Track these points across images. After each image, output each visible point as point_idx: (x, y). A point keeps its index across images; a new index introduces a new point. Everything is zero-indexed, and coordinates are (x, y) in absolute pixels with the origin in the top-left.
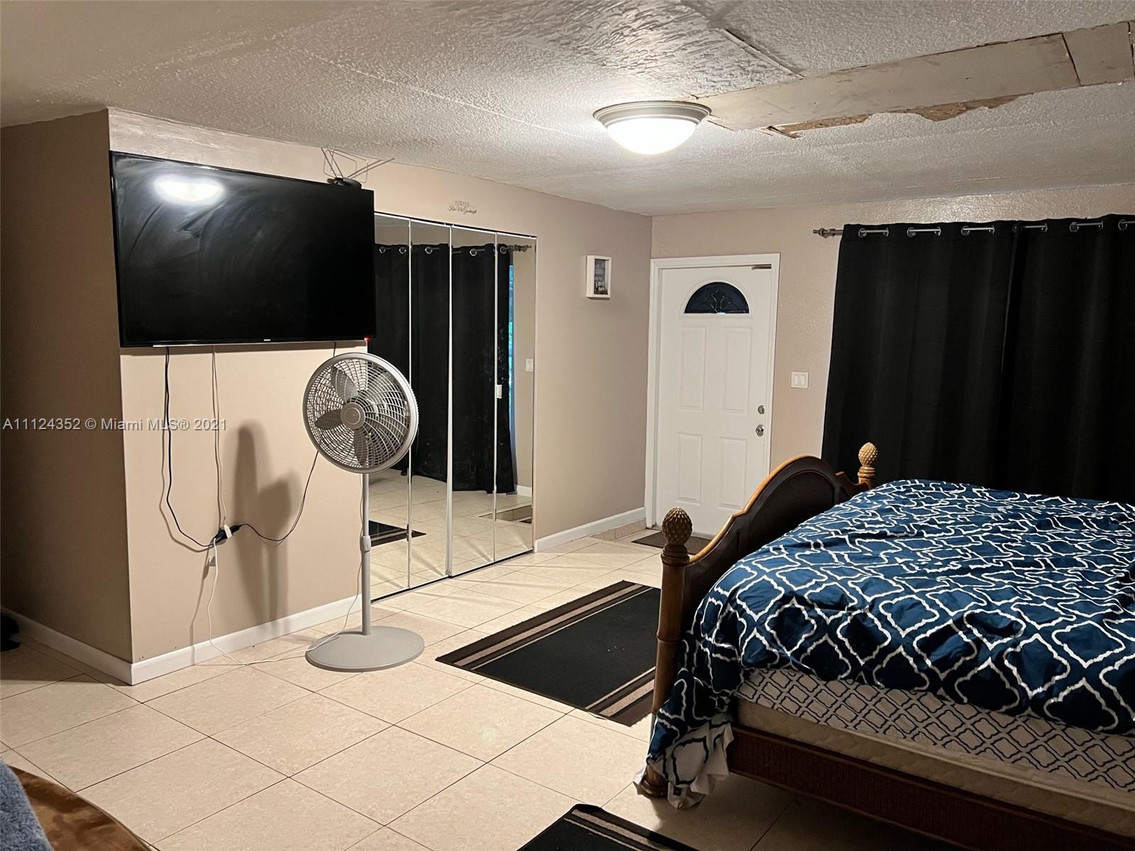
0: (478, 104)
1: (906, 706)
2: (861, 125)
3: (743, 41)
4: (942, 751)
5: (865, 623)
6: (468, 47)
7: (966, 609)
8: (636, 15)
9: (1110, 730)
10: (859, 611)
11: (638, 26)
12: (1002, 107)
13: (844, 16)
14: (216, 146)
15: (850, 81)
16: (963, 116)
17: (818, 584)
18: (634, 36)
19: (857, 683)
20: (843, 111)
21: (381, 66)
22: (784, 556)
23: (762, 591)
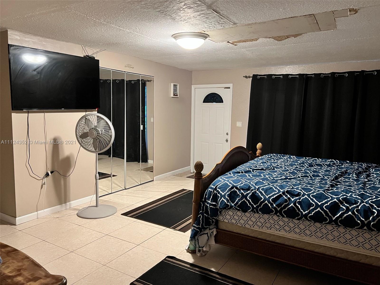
0: (134, 32)
1: (268, 219)
2: (256, 42)
3: (218, 13)
4: (279, 233)
5: (256, 194)
6: (131, 12)
7: (286, 189)
8: (184, 4)
9: (327, 223)
10: (254, 191)
11: (185, 8)
12: (298, 37)
13: (248, 7)
14: (45, 43)
15: (252, 27)
16: (287, 40)
17: (242, 183)
18: (184, 11)
19: (254, 213)
20: (250, 37)
21: (102, 18)
22: (232, 175)
23: (225, 186)
